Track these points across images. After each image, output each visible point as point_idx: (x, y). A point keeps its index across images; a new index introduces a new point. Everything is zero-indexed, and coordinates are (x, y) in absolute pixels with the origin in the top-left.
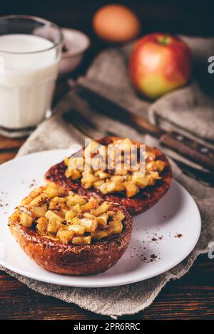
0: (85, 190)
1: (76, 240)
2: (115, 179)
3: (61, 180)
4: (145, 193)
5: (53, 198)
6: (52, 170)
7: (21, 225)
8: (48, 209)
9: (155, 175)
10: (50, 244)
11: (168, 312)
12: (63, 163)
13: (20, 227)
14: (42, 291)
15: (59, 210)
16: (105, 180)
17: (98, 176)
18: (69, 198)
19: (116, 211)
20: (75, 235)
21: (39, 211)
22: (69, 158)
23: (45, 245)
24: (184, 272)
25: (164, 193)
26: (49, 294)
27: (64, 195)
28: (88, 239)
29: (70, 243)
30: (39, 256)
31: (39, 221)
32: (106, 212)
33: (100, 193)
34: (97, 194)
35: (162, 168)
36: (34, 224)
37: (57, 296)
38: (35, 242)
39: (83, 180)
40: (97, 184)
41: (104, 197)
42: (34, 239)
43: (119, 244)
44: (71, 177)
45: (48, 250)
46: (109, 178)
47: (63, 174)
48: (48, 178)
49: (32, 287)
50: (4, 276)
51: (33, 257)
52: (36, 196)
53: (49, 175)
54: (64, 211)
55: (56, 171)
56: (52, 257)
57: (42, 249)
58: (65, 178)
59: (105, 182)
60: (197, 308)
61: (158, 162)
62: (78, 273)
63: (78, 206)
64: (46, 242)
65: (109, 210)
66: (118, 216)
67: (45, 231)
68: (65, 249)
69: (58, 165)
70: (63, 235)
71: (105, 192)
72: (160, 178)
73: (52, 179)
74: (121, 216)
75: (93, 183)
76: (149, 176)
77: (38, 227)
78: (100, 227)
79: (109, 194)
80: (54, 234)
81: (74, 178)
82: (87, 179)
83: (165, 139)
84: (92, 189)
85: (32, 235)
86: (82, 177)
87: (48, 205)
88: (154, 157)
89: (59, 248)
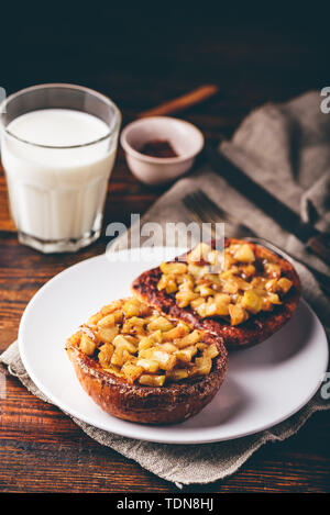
0: (180, 309)
1: (144, 379)
2: (220, 298)
3: (152, 292)
4: (256, 322)
5: (130, 317)
6: (144, 276)
7: (80, 351)
8: (120, 333)
9: (274, 298)
10: (111, 381)
11: (256, 485)
12: (158, 269)
13: (78, 353)
14: (98, 438)
15: (134, 335)
16: (206, 298)
17: (199, 293)
18: (151, 319)
19: (209, 344)
20: (145, 372)
21: (106, 335)
22: (168, 263)
23: (103, 382)
24: (291, 432)
25: (284, 323)
26: (106, 443)
27: (145, 315)
28: (160, 379)
29: (136, 382)
30: (97, 394)
31: (103, 348)
32: (194, 345)
33: (196, 316)
34: (194, 316)
35: (286, 289)
36: (97, 351)
37: (116, 448)
38: (93, 377)
39: (177, 296)
40: (194, 303)
41: (201, 321)
42: (92, 372)
43: (202, 390)
44: (164, 290)
45: (107, 388)
46: (212, 296)
47: (155, 284)
48: (135, 287)
49: (88, 432)
50: (57, 413)
51: (90, 394)
52: (109, 313)
53: (137, 283)
54: (139, 336)
55: (148, 279)
56: (111, 398)
57: (100, 386)
58: (156, 290)
59: (206, 301)
60: (294, 484)
61: (282, 280)
62: (144, 421)
63: (159, 331)
64: (105, 378)
65: (200, 341)
66: (210, 352)
67: (109, 362)
68: (128, 390)
69: (153, 270)
70: (129, 371)
71: (203, 315)
72: (280, 303)
73: (140, 289)
74: (213, 351)
75: (190, 301)
76: (265, 300)
77: (100, 356)
78: (180, 364)
79: (208, 318)
80: (119, 368)
81: (168, 291)
82: (184, 295)
83: (313, 243)
84: (189, 308)
85: (90, 365)
86: (178, 291)
87: (121, 327)
88: (279, 272)
89: (121, 387)
